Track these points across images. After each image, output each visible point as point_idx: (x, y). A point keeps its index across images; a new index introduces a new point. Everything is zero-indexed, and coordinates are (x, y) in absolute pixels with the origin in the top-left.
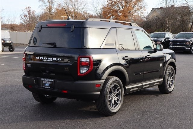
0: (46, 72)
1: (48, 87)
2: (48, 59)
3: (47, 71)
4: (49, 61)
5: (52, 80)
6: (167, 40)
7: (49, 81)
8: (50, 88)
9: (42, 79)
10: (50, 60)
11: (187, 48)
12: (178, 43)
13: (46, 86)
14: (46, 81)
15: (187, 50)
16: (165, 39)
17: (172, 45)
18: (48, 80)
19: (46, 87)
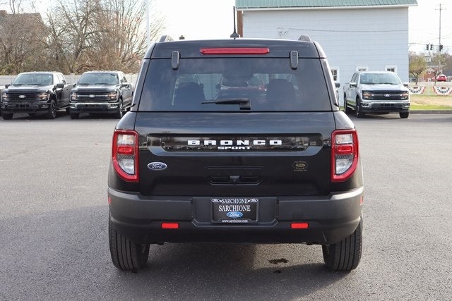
0: (228, 180)
1: (240, 221)
2: (235, 144)
3: (231, 177)
4: (240, 148)
5: (253, 200)
6: (58, 89)
7: (244, 204)
8: (246, 221)
9: (215, 200)
10: (242, 145)
11: (112, 105)
12: (92, 96)
13: (232, 219)
14: (229, 204)
15: (113, 110)
16: (53, 86)
17: (79, 101)
18: (236, 200)
19: (231, 221)
